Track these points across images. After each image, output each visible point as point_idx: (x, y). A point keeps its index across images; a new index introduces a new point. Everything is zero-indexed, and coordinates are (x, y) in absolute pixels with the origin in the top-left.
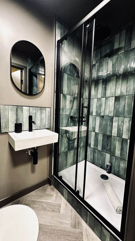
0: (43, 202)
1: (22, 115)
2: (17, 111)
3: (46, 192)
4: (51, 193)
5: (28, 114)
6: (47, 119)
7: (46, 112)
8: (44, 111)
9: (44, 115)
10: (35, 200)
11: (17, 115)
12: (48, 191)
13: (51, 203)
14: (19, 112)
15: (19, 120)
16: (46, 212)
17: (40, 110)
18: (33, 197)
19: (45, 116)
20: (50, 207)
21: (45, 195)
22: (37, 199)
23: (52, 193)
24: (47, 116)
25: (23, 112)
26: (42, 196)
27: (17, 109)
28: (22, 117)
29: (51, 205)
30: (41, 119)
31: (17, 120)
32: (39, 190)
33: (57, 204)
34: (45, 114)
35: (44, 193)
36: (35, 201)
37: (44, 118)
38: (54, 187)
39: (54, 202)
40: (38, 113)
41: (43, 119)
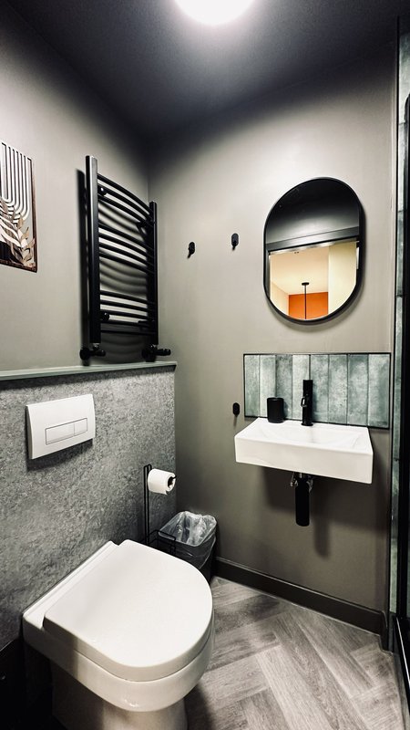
0: (324, 666)
1: (290, 377)
2: (277, 367)
3: (354, 649)
4: (368, 672)
5: (305, 375)
6: (373, 393)
7: (370, 368)
8: (362, 366)
9: (359, 381)
10: (308, 637)
11: (276, 377)
12: (365, 656)
13: (344, 694)
14: (281, 369)
15: (283, 391)
16: (313, 702)
17: (344, 365)
18: (311, 626)
19: (364, 380)
20: (334, 703)
21: (345, 655)
22: (316, 641)
23: (371, 673)
24: (375, 383)
25: (291, 370)
26: (332, 650)
27: (277, 362)
28: (289, 382)
29: (340, 704)
30: (349, 392)
31: (277, 388)
32: (337, 624)
33: (362, 723)
34: (365, 376)
35: (344, 647)
36: (306, 639)
37: (359, 390)
38: (391, 665)
39: (355, 705)
40: (339, 375)
41: (356, 393)
